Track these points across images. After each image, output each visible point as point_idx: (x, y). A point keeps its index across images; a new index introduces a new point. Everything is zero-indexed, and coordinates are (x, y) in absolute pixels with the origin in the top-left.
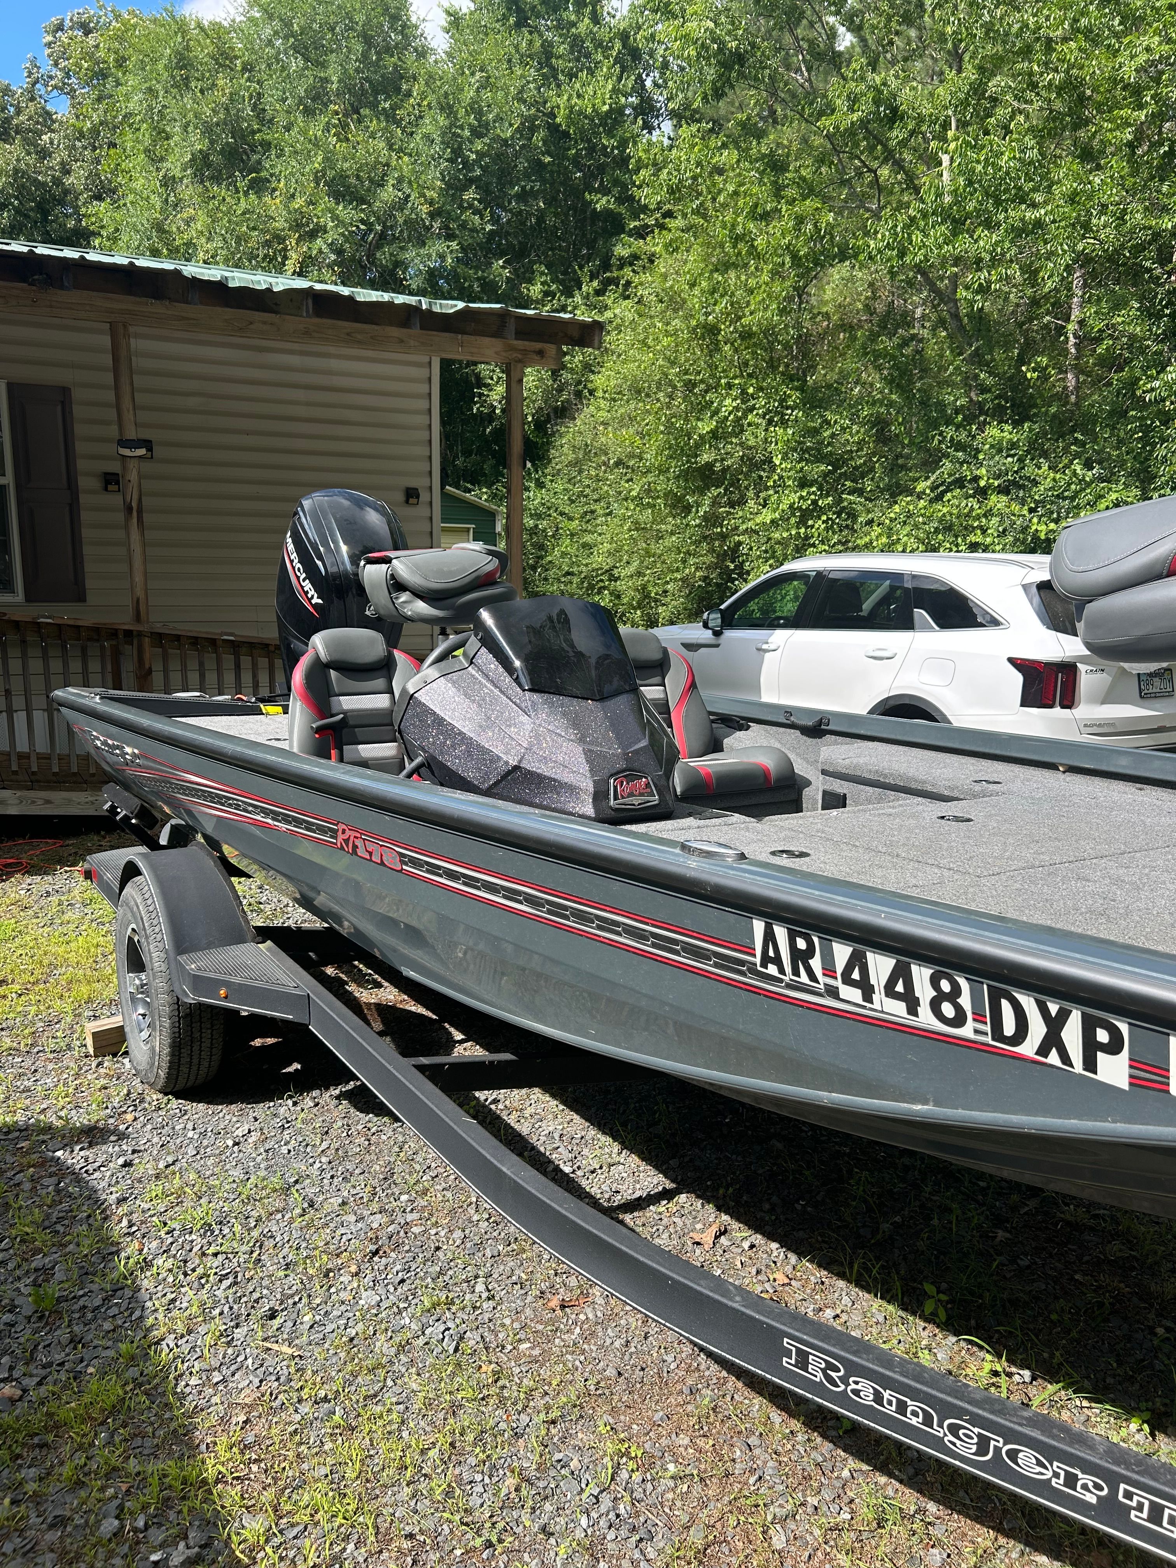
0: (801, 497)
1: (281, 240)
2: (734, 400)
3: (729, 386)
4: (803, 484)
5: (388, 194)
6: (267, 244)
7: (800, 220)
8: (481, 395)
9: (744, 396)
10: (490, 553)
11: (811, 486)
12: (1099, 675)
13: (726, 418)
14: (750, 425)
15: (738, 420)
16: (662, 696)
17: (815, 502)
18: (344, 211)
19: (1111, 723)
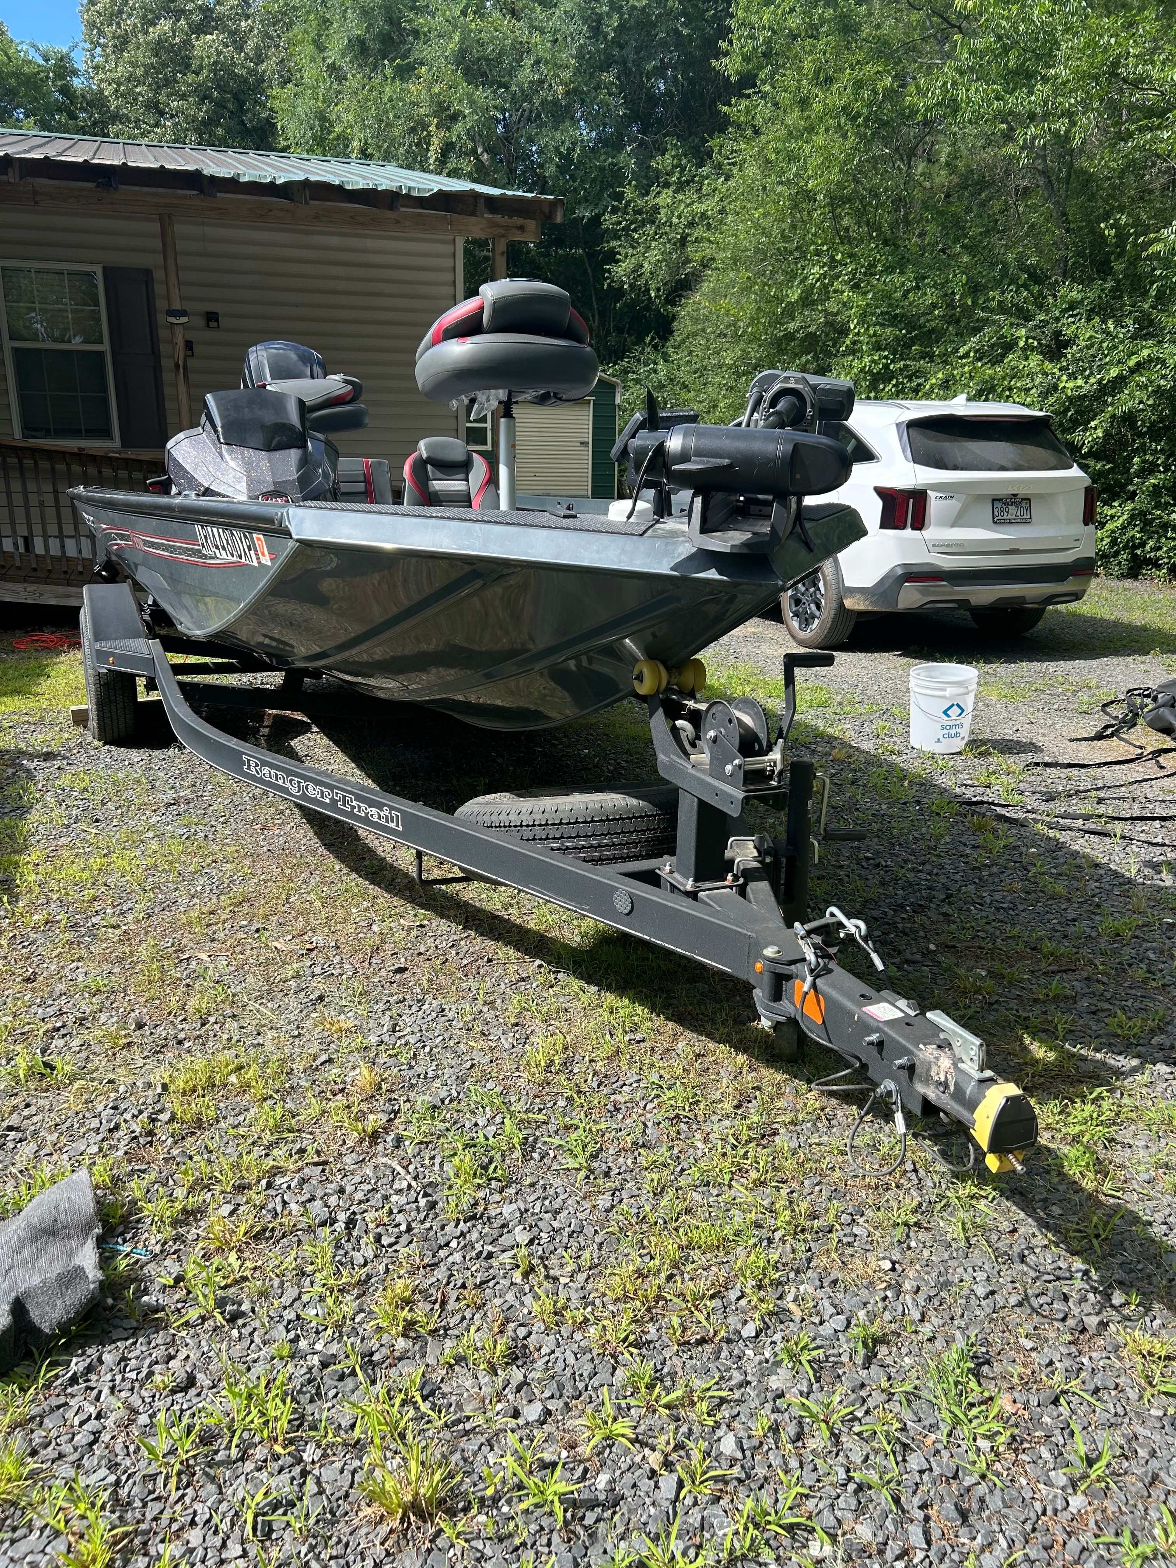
0: (873, 361)
1: (425, 127)
2: (822, 267)
3: (818, 253)
4: (877, 347)
5: (525, 75)
6: (413, 130)
7: (859, 84)
8: (609, 271)
9: (833, 263)
10: (347, 382)
11: (884, 350)
12: (948, 502)
13: (813, 286)
14: (835, 291)
15: (825, 287)
16: (464, 488)
17: (886, 366)
18: (481, 94)
19: (960, 543)
